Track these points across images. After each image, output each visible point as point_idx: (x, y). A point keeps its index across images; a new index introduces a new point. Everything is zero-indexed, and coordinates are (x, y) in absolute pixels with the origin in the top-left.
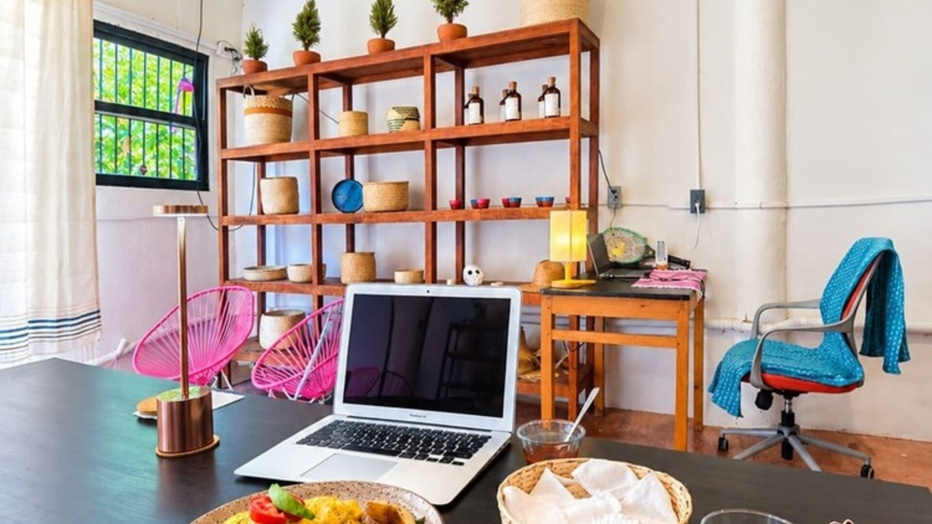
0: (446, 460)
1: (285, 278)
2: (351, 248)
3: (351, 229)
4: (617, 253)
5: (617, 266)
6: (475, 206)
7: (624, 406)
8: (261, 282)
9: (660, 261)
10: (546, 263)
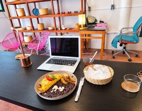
0: (71, 65)
1: (26, 29)
2: (39, 23)
3: (38, 19)
4: (90, 21)
5: (90, 24)
6: (62, 13)
7: (92, 48)
8: (22, 31)
9: (98, 22)
10: (77, 24)
